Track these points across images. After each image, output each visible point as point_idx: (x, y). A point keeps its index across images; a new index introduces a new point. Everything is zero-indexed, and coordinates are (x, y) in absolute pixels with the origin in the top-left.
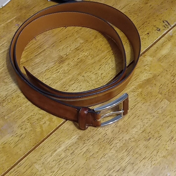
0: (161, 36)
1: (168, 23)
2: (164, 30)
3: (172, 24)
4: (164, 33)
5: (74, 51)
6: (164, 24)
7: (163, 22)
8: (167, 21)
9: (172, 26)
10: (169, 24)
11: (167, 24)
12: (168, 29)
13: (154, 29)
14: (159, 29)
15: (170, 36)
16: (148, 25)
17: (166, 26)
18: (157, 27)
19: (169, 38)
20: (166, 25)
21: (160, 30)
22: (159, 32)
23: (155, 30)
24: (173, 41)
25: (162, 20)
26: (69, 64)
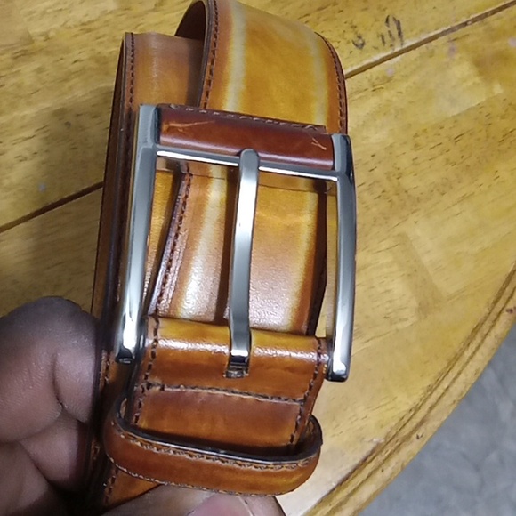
0: (355, 67)
1: (399, 28)
2: (376, 48)
3: (408, 38)
4: (372, 61)
5: (76, 31)
6: (384, 30)
7: (387, 21)
8: (399, 24)
9: (408, 43)
10: (400, 34)
11: (395, 33)
12: (390, 52)
13: (346, 36)
14: (360, 42)
15: (385, 77)
16: (337, 15)
17: (387, 38)
18: (360, 31)
19: (376, 82)
20: (391, 35)
21: (363, 44)
22: (356, 51)
23: (348, 42)
24: (386, 94)
25: (387, 13)
26: (40, 70)
